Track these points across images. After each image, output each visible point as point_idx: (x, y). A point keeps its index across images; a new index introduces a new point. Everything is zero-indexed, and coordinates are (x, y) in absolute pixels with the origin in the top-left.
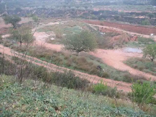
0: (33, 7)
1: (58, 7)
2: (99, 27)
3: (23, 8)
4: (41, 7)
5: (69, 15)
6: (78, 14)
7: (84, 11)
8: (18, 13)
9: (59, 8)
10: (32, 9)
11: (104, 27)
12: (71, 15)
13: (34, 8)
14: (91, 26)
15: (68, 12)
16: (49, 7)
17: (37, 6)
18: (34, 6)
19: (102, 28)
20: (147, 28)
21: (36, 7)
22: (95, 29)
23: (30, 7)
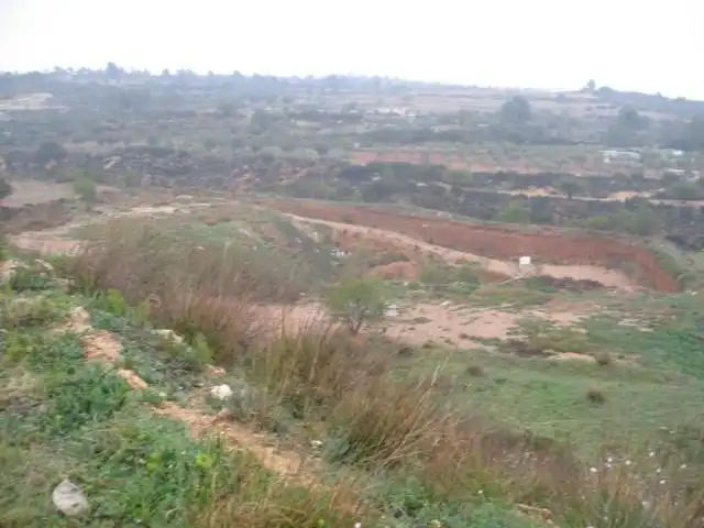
0: (111, 141)
1: (210, 144)
2: (330, 229)
3: (69, 146)
4: (143, 143)
5: (248, 181)
6: (282, 176)
7: (312, 164)
8: (48, 166)
9: (215, 151)
10: (106, 148)
11: (353, 229)
12: (257, 180)
13: (116, 145)
14: (299, 227)
15: (246, 167)
16: (178, 143)
17: (127, 141)
18: (117, 141)
19: (345, 232)
20: (512, 235)
21: (121, 145)
22: (315, 236)
23: (101, 142)
